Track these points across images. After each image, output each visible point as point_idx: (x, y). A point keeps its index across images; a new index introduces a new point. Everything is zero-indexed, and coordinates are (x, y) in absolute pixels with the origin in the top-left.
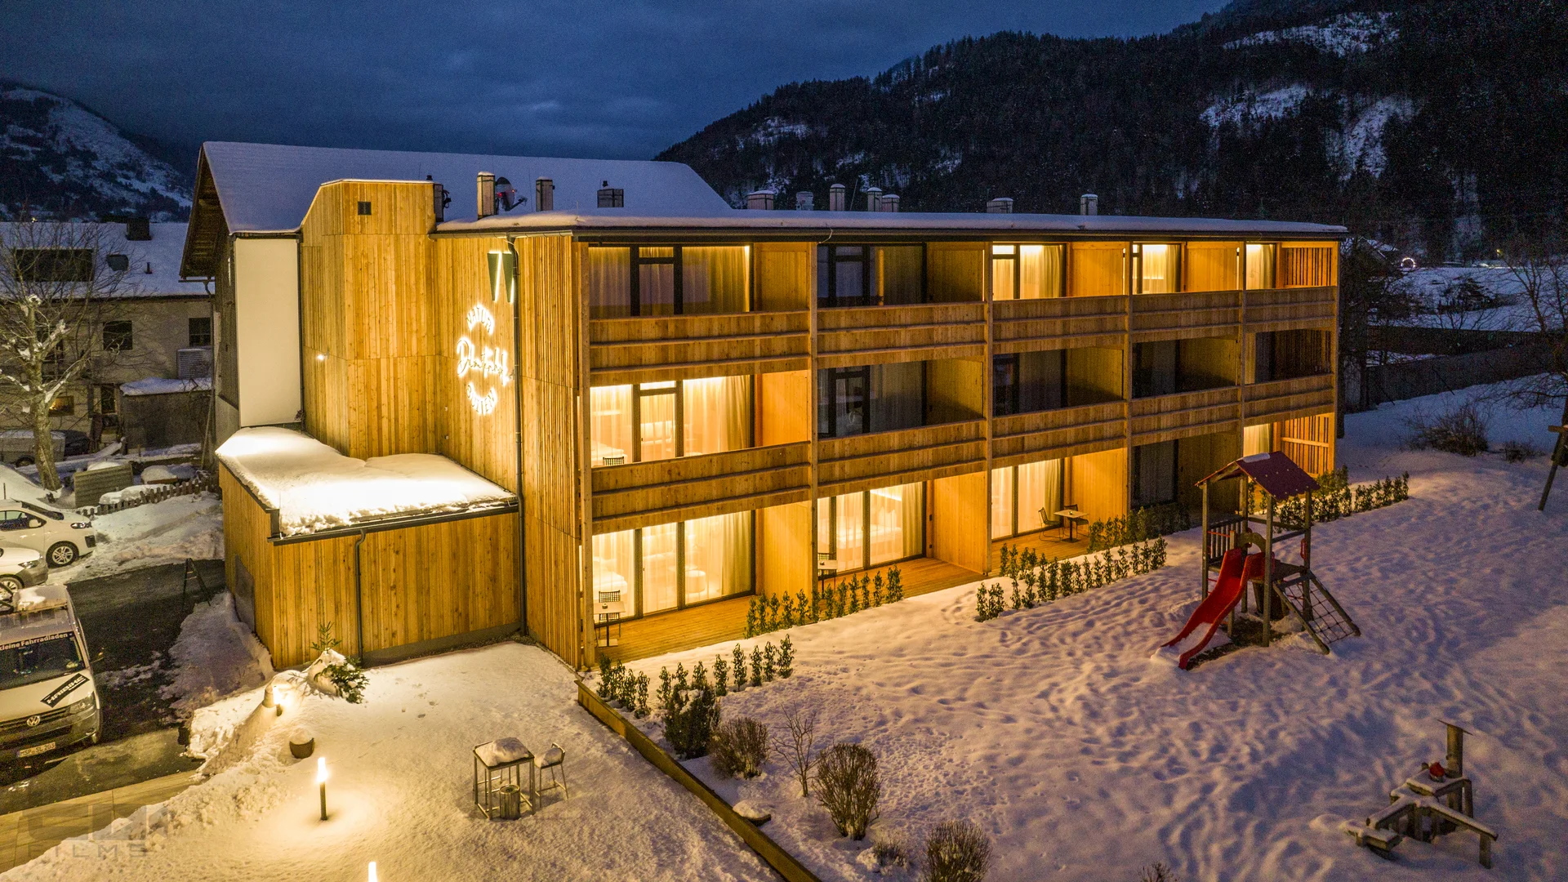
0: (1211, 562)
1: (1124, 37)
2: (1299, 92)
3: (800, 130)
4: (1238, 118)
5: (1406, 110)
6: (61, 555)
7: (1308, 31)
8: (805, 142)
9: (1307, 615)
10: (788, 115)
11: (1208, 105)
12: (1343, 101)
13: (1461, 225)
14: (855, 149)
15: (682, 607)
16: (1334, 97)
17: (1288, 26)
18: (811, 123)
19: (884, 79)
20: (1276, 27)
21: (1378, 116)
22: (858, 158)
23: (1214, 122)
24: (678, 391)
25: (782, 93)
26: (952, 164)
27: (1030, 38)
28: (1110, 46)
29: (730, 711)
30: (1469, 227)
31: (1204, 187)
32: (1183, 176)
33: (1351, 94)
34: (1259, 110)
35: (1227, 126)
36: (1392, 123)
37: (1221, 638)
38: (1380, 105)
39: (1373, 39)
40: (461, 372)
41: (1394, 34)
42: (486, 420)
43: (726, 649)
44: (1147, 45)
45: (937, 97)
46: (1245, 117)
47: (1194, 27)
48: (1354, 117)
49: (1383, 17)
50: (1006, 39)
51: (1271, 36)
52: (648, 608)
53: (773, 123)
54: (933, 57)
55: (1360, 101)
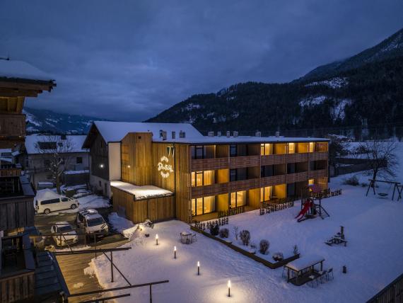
0: (302, 204)
1: (280, 83)
2: (324, 98)
3: (198, 106)
4: (308, 104)
5: (350, 102)
6: (74, 206)
7: (326, 82)
8: (199, 110)
9: (320, 214)
10: (195, 103)
11: (301, 101)
12: (334, 100)
13: (363, 131)
14: (212, 112)
15: (203, 214)
16: (332, 99)
17: (321, 80)
18: (200, 105)
19: (219, 93)
20: (318, 81)
21: (343, 104)
22: (213, 114)
23: (302, 105)
24: (203, 173)
25: (193, 97)
26: (237, 115)
27: (256, 83)
28: (276, 85)
29: (221, 228)
30: (365, 132)
31: (300, 121)
32: (295, 118)
33: (337, 98)
34: (314, 102)
35: (306, 106)
36: (347, 106)
37: (304, 218)
38: (344, 101)
39: (342, 84)
40: (159, 170)
41: (347, 83)
42: (166, 179)
43: (215, 220)
44: (285, 85)
45: (233, 98)
46: (310, 104)
47: (298, 80)
48: (337, 104)
49: (345, 79)
50: (250, 83)
51: (316, 83)
52: (198, 214)
53: (191, 105)
54: (232, 88)
55: (339, 100)
